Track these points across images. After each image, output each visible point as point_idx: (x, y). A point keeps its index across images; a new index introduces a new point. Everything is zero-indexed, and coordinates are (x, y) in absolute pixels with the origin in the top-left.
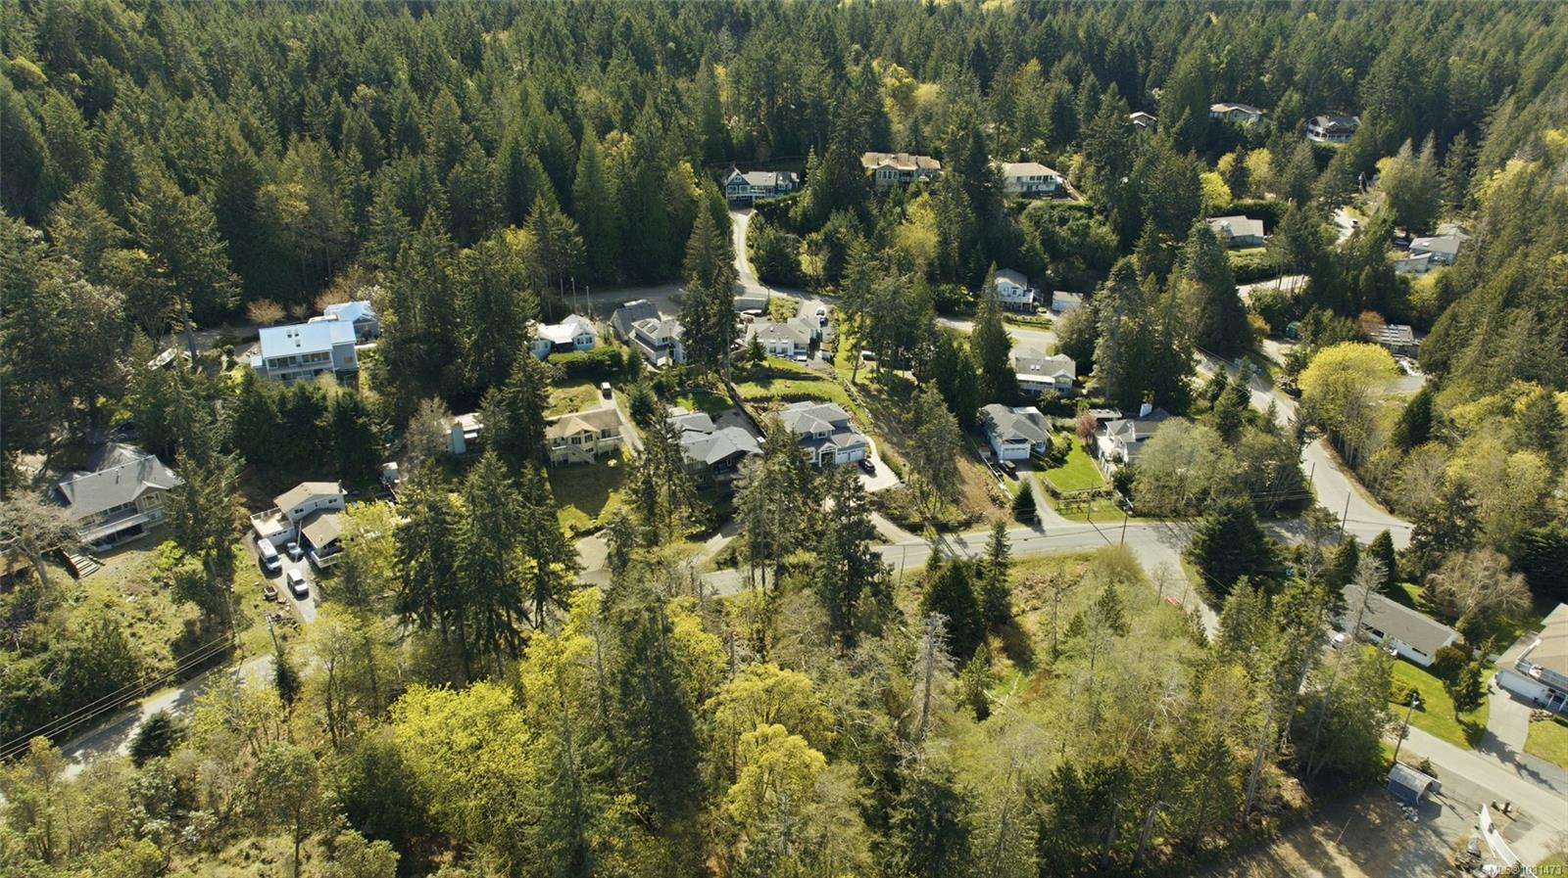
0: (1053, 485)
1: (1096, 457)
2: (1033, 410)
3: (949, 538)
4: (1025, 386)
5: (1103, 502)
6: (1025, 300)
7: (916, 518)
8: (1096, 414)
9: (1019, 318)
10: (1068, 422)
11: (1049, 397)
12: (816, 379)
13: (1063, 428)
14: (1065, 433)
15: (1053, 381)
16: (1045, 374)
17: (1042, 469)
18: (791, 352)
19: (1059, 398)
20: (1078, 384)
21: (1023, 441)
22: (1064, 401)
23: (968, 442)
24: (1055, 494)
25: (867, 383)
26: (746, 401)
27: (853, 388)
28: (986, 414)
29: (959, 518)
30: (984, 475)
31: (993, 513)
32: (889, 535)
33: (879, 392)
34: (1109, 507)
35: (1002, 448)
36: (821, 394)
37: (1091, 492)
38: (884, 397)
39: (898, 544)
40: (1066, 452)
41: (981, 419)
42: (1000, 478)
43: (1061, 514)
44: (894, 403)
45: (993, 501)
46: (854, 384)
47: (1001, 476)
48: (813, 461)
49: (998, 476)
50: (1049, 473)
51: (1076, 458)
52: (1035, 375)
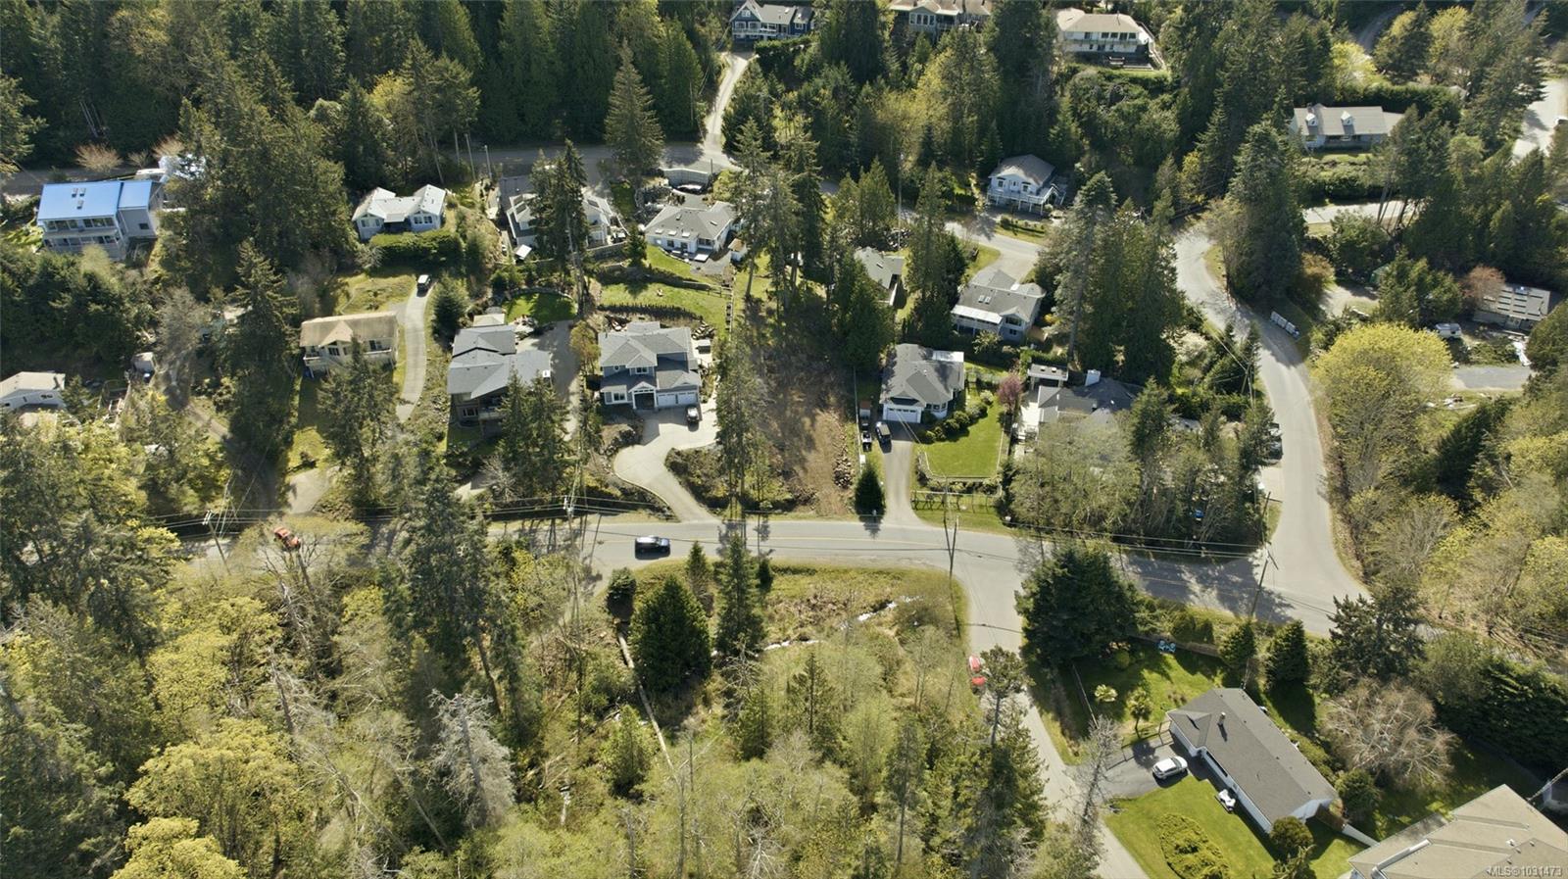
0: (926, 467)
1: (1008, 433)
2: (958, 356)
3: (753, 522)
4: (965, 323)
5: (979, 498)
6: (1035, 199)
7: (720, 490)
8: (1034, 371)
9: (1021, 223)
10: (1002, 377)
11: (986, 341)
12: (702, 288)
13: (990, 386)
14: (987, 394)
15: (1000, 320)
16: (992, 310)
17: (927, 440)
18: (692, 248)
19: (1001, 343)
20: (1039, 326)
21: (913, 402)
22: (1005, 348)
23: (851, 391)
24: (922, 479)
25: (764, 297)
26: (602, 308)
27: (740, 305)
28: (892, 356)
29: (778, 498)
30: (848, 440)
31: (827, 496)
32: (678, 509)
33: (770, 312)
34: (981, 506)
35: (886, 407)
36: (693, 310)
37: (970, 482)
38: (771, 321)
39: (685, 523)
40: (973, 420)
41: (884, 361)
42: (867, 447)
43: (915, 509)
44: (777, 331)
45: (838, 478)
46: (748, 298)
47: (870, 444)
48: (626, 401)
49: (865, 444)
50: (934, 447)
51: (983, 431)
52: (980, 310)
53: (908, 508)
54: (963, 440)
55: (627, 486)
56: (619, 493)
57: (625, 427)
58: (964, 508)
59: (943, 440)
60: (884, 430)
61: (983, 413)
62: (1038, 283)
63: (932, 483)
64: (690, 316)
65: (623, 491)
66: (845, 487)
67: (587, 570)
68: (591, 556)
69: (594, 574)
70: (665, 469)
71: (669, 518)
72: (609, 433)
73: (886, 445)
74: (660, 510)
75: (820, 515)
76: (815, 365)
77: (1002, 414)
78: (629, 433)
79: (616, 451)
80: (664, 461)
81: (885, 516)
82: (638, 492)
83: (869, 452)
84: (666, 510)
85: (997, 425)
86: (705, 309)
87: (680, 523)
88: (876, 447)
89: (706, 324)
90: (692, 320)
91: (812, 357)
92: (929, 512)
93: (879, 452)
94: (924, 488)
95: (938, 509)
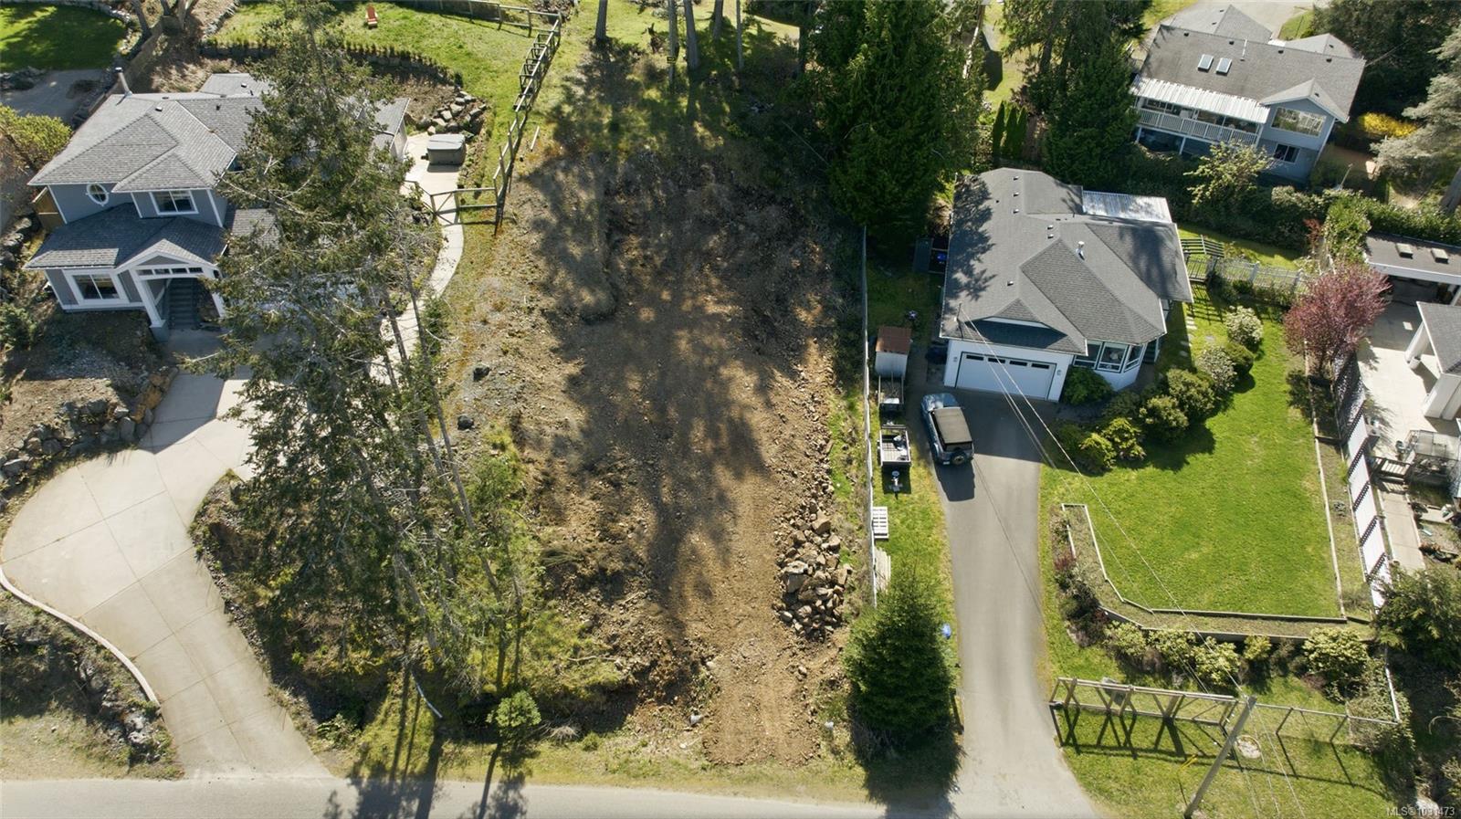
1: (1337, 441)
2: (1157, 210)
3: (465, 785)
4: (1160, 123)
5: (1303, 708)
8: (1385, 259)
10: (1275, 271)
11: (1228, 171)
13: (1246, 295)
14: (1243, 316)
15: (1260, 116)
16: (1240, 91)
17: (1091, 464)
19: (1267, 180)
20: (1351, 139)
21: (1046, 337)
22: (1280, 193)
23: (852, 294)
24: (1088, 617)
25: (644, 42)
27: (574, 54)
28: (972, 200)
29: (573, 680)
30: (837, 452)
31: (748, 673)
33: (653, 76)
34: (1316, 747)
35: (956, 348)
36: (442, 62)
37: (1258, 637)
38: (653, 94)
39: (197, 780)
40: (1222, 398)
41: (948, 214)
42: (895, 476)
43: (1069, 741)
44: (661, 118)
45: (791, 599)
46: (601, 42)
47: (902, 468)
48: (121, 301)
49: (888, 469)
50: (1110, 485)
51: (1252, 433)
52: (1205, 89)
53: (1041, 736)
54: (1197, 461)
57: (98, 389)
58: (1249, 750)
59: (1135, 463)
60: (954, 426)
61: (1243, 380)
62: (1339, 33)
63: (1123, 634)
64: (430, 74)
66: (815, 635)
70: (186, 547)
71: (141, 756)
72: (31, 409)
73: (957, 479)
74: (114, 719)
75: (714, 763)
76: (752, 216)
77: (1296, 379)
78: (101, 409)
79: (47, 471)
80: (189, 520)
81: (960, 772)
82: (52, 641)
83: (903, 497)
84: (139, 721)
85: (1295, 413)
86: (477, 61)
87: (180, 782)
88: (924, 480)
89: (469, 97)
90: (435, 86)
91: (746, 193)
92: (1122, 763)
93: (933, 498)
94: (1095, 654)
95: (1155, 750)
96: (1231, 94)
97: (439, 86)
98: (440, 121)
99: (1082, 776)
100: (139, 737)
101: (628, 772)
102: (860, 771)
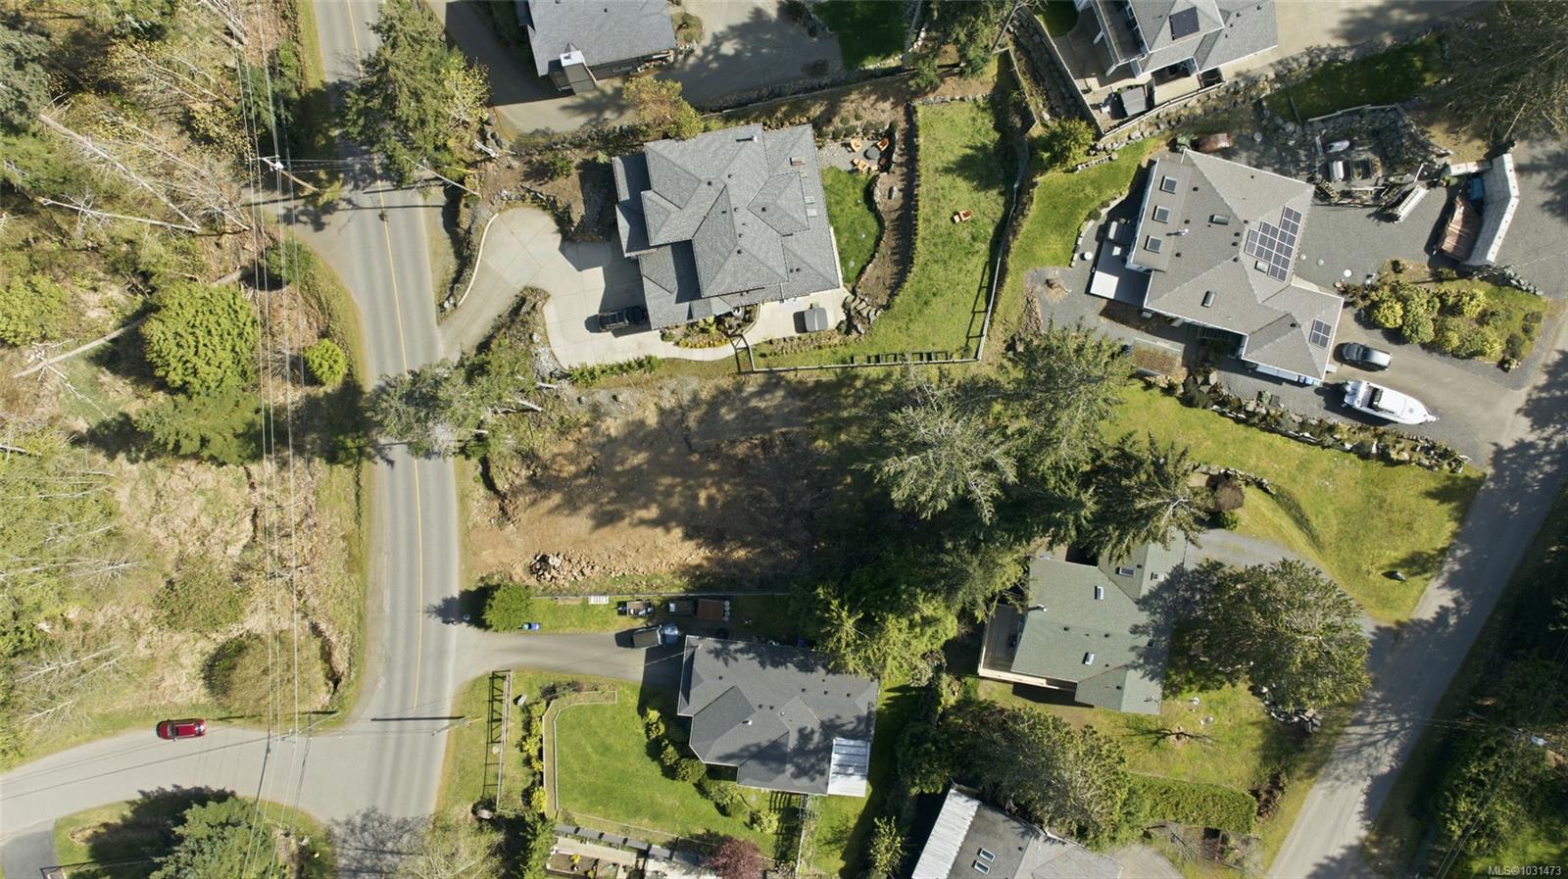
24: (550, 693)
26: (910, 113)
29: (495, 468)
31: (510, 542)
32: (458, 320)
39: (437, 331)
43: (494, 677)
50: (633, 718)
51: (682, 803)
52: (961, 848)
54: (655, 767)
55: (474, 237)
56: (465, 226)
58: (496, 749)
59: (647, 732)
61: (726, 809)
63: (542, 707)
65: (468, 232)
66: (532, 570)
67: (330, 208)
68: (356, 207)
69: (325, 219)
70: (519, 288)
71: (442, 307)
72: (568, 190)
74: (451, 292)
77: (731, 840)
78: (572, 217)
79: (545, 208)
80: (530, 285)
81: (476, 629)
82: (471, 255)
83: (616, 611)
84: (452, 301)
85: (701, 831)
86: (920, 311)
87: (436, 326)
88: (624, 624)
89: (872, 319)
90: (889, 288)
91: (811, 515)
92: (486, 696)
93: (616, 627)
94: (537, 693)
95: (493, 710)
96: (953, 866)
97: (889, 292)
98: (858, 301)
99: (479, 679)
100: (446, 305)
101: (463, 497)
102: (473, 588)
